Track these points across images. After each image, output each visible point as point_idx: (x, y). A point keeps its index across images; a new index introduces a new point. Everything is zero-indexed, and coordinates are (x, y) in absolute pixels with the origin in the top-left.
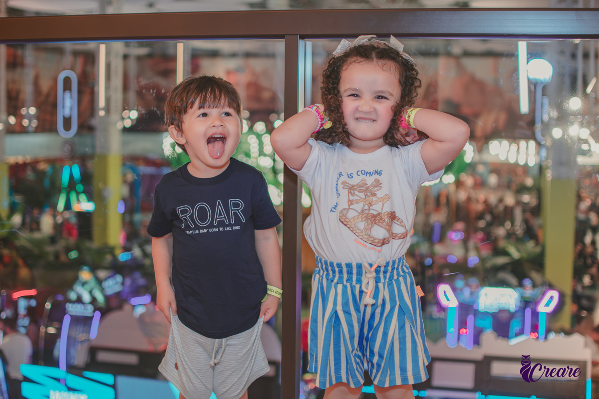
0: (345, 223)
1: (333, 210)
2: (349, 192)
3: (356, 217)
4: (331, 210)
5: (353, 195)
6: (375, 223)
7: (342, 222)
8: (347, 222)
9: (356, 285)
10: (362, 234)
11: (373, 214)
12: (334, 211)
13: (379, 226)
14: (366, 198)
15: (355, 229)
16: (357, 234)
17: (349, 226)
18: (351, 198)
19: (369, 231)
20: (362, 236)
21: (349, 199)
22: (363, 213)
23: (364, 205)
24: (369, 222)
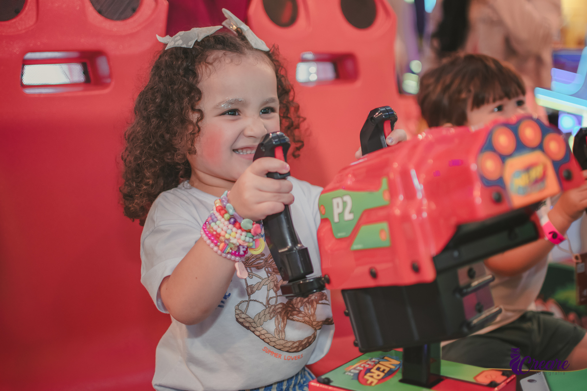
0: (247, 325)
3: (262, 313)
5: (251, 275)
6: (288, 318)
7: (241, 324)
8: (250, 323)
10: (274, 340)
11: (283, 304)
12: (221, 306)
13: (294, 320)
14: (269, 277)
15: (263, 332)
16: (268, 341)
17: (252, 329)
18: (250, 282)
19: (283, 333)
20: (274, 342)
21: (247, 284)
22: (269, 304)
23: (268, 290)
24: (280, 319)
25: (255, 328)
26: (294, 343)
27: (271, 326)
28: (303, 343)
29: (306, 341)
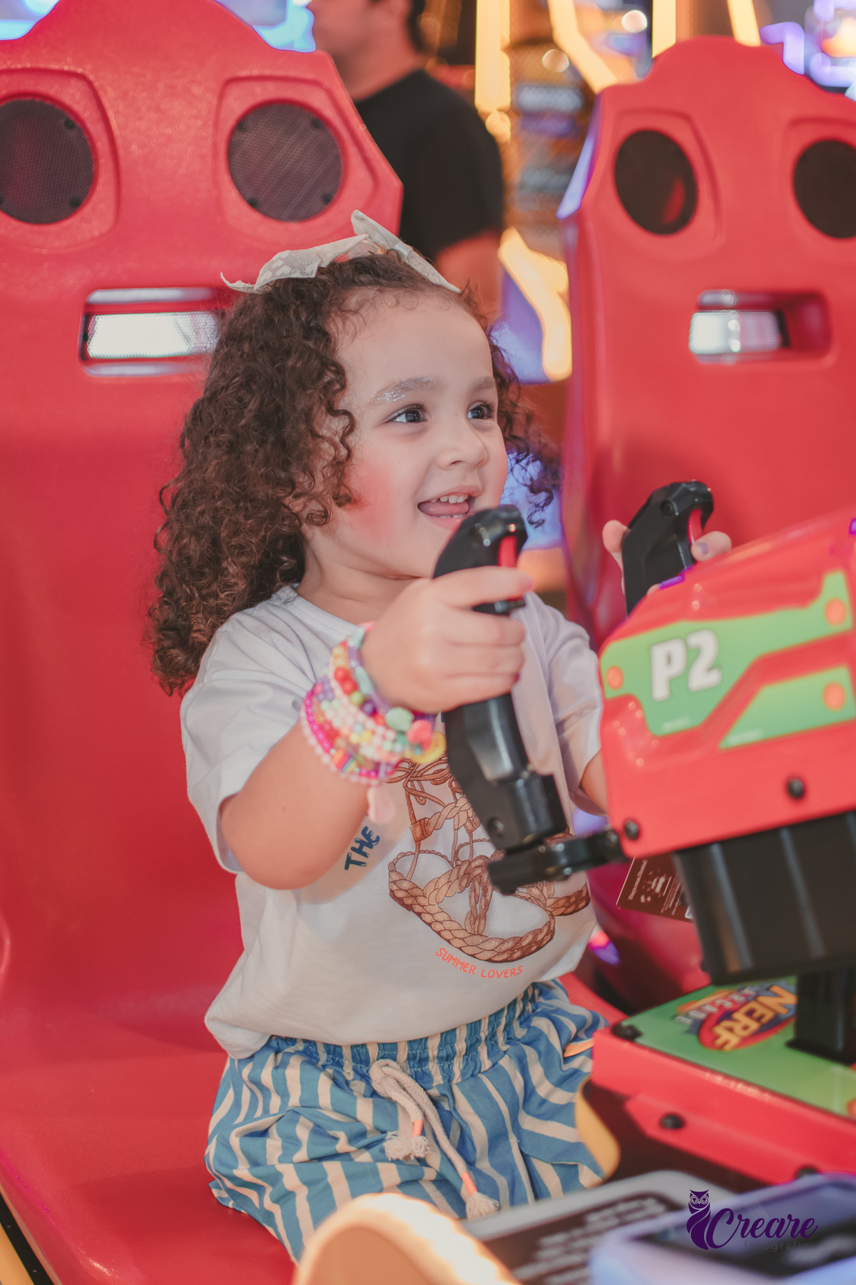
0: (409, 901)
1: (356, 857)
2: (409, 792)
3: (443, 880)
4: (349, 861)
5: (422, 797)
7: (400, 901)
8: (416, 897)
10: (462, 934)
11: (487, 858)
12: (359, 863)
14: (457, 801)
15: (440, 917)
16: (447, 935)
17: (418, 909)
18: (421, 813)
19: (483, 921)
20: (463, 939)
21: (414, 817)
22: (458, 860)
23: (456, 830)
24: (480, 890)
25: (423, 906)
26: (504, 941)
27: (460, 905)
28: (524, 943)
29: (530, 938)
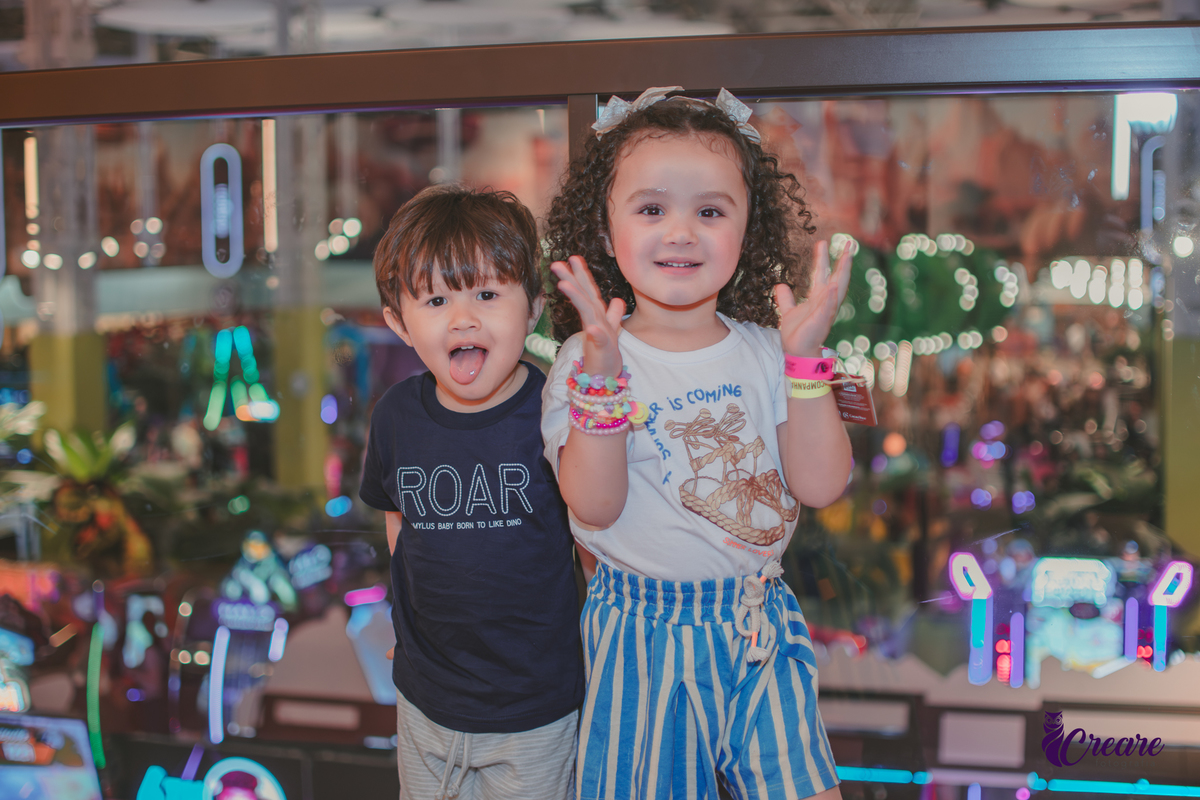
0: (696, 509)
2: (686, 443)
3: (717, 494)
5: (696, 446)
6: (755, 498)
7: (690, 508)
8: (701, 507)
9: (723, 624)
10: (737, 527)
14: (723, 447)
15: (720, 517)
16: (728, 528)
17: (706, 514)
19: (749, 519)
20: (738, 530)
21: (691, 458)
22: (728, 481)
24: (745, 500)
25: (709, 513)
27: (731, 509)
